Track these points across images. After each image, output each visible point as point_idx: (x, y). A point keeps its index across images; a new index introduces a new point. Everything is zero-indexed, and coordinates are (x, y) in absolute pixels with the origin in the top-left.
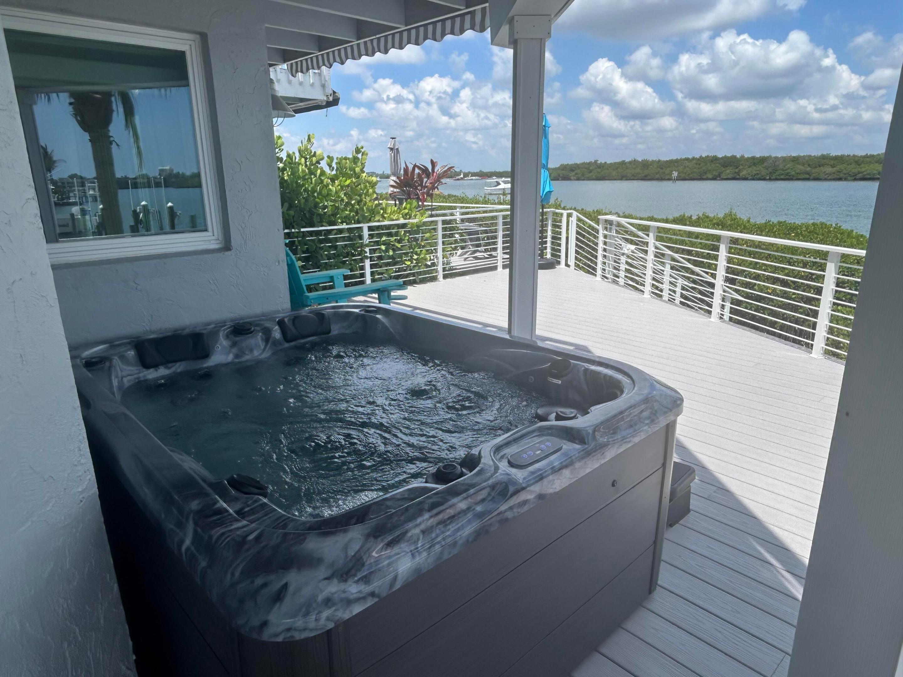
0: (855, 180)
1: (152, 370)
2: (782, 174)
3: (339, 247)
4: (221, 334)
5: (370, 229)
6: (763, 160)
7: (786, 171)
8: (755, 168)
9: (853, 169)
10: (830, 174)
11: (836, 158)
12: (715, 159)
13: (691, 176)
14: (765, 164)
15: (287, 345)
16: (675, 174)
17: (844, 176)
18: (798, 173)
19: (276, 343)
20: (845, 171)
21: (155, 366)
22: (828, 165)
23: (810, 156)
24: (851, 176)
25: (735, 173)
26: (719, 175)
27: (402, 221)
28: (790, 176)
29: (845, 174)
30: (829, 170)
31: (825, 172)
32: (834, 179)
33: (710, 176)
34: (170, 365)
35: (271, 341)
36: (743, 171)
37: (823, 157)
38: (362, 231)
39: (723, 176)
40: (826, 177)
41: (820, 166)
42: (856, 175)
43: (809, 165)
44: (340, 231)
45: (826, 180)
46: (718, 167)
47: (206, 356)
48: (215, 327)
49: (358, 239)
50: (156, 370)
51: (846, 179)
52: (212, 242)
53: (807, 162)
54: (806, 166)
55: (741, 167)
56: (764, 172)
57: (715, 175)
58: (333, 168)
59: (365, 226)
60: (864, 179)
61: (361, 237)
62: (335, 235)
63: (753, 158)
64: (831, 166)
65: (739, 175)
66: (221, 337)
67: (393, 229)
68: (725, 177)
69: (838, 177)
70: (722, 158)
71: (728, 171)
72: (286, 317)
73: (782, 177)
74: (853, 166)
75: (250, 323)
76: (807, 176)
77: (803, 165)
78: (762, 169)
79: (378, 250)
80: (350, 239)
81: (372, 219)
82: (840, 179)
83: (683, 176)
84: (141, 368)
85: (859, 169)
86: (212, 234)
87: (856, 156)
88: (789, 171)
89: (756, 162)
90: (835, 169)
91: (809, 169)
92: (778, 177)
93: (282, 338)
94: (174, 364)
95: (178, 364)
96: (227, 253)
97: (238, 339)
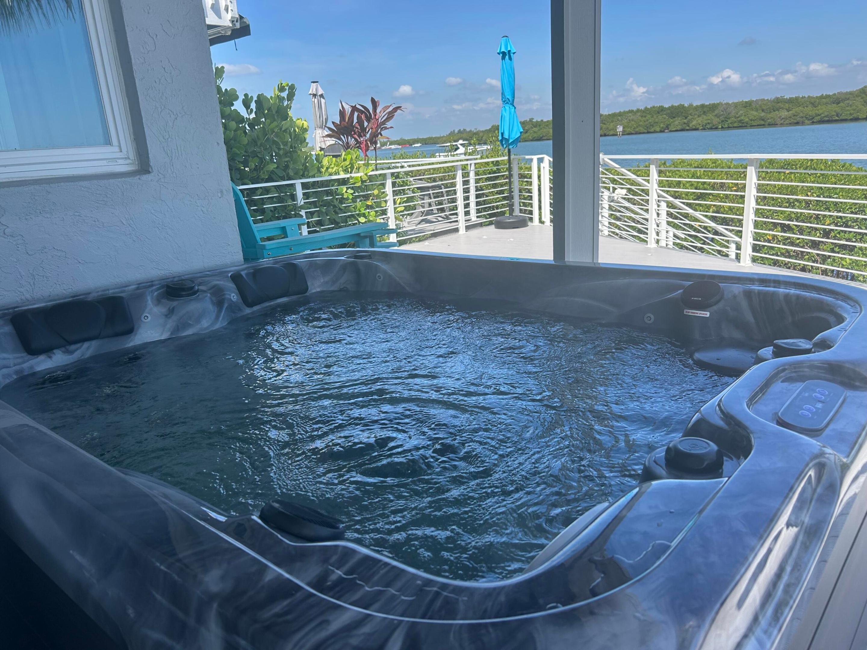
0: (813, 123)
1: (42, 357)
2: (735, 122)
3: (268, 212)
4: (149, 298)
5: (305, 186)
6: (713, 107)
7: (739, 119)
8: (705, 117)
9: (810, 111)
10: (787, 119)
11: (791, 101)
12: (661, 110)
13: (637, 130)
14: (716, 112)
15: (248, 311)
16: (620, 129)
17: (801, 119)
18: (751, 120)
19: (233, 308)
20: (801, 115)
21: (47, 350)
22: (783, 108)
23: (763, 100)
24: (809, 120)
25: (685, 123)
26: (667, 127)
27: (342, 176)
28: (743, 123)
29: (802, 117)
30: (784, 114)
31: (781, 116)
32: (791, 124)
33: (658, 129)
34: (73, 347)
35: (226, 305)
36: (692, 121)
37: (778, 101)
38: (295, 190)
39: (672, 128)
40: (782, 122)
41: (774, 111)
42: (813, 118)
43: (763, 110)
44: (266, 190)
45: (782, 125)
46: (665, 118)
47: (130, 331)
48: (138, 289)
49: (290, 200)
50: (50, 357)
51: (803, 123)
52: (121, 162)
53: (760, 106)
54: (761, 111)
55: (690, 117)
56: (716, 121)
57: (662, 128)
58: (252, 110)
59: (298, 183)
60: (821, 122)
61: (293, 197)
62: (260, 195)
63: (703, 106)
64: (786, 109)
65: (689, 126)
66: (150, 302)
67: (333, 186)
68: (674, 129)
69: (795, 121)
70: (669, 108)
71: (677, 122)
72: (243, 270)
73: (735, 125)
74: (810, 108)
75: (192, 280)
76: (762, 122)
77: (757, 110)
78: (713, 117)
79: (316, 214)
80: (280, 200)
81: (306, 173)
82: (797, 123)
83: (628, 130)
84: (25, 354)
85: (817, 111)
86: (119, 150)
87: (812, 98)
88: (742, 118)
89: (705, 109)
90: (790, 112)
91: (763, 114)
92: (731, 125)
93: (240, 301)
94: (78, 345)
95: (86, 345)
96: (145, 177)
97: (175, 303)
